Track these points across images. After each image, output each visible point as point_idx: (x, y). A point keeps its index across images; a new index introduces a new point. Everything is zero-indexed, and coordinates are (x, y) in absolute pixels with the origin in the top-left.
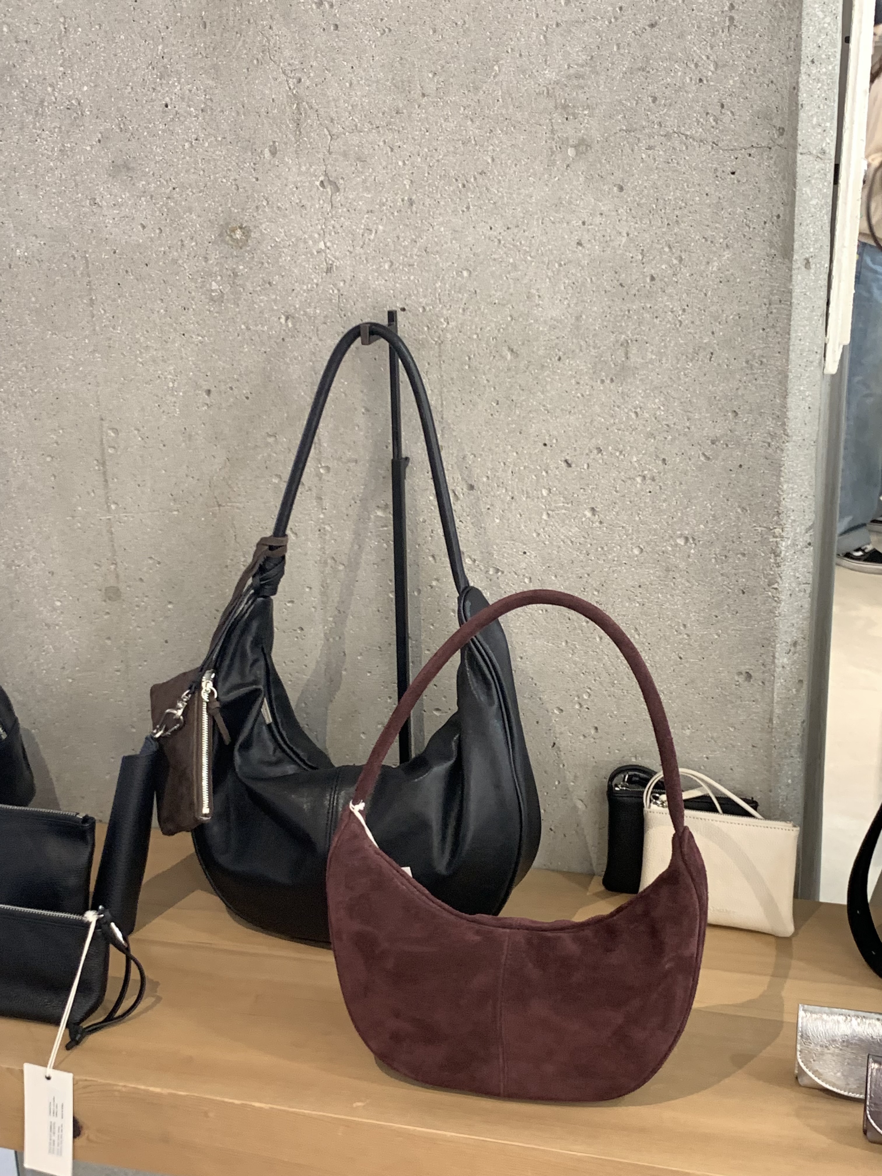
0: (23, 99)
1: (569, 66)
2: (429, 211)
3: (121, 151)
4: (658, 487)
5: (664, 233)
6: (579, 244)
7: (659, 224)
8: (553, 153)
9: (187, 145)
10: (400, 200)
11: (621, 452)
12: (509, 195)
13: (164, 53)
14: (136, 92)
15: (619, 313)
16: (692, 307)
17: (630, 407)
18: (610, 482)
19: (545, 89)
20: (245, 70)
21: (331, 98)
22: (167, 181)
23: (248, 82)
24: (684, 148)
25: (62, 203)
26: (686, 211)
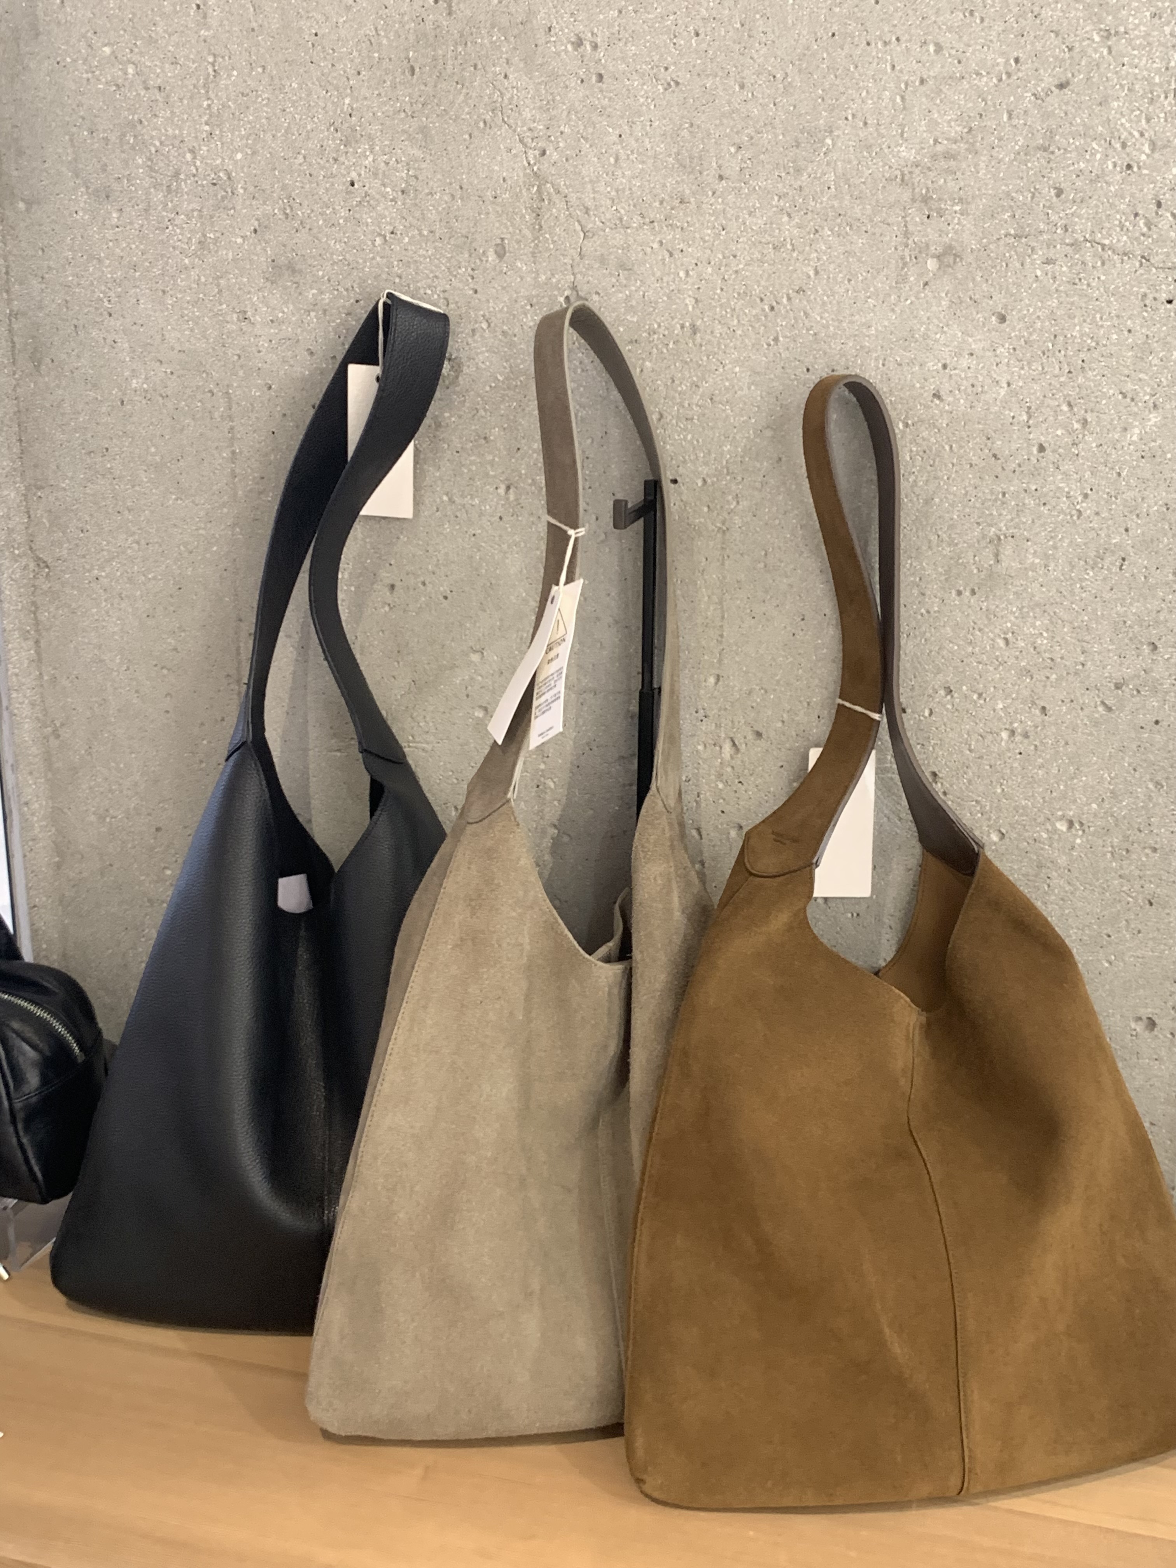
0: (151, 168)
1: (936, 141)
2: (719, 344)
3: (284, 246)
4: (1032, 748)
5: (1062, 384)
6: (937, 396)
7: (1057, 371)
8: (905, 264)
9: (379, 241)
10: (678, 326)
11: (980, 695)
12: (836, 324)
13: (352, 109)
14: (310, 164)
15: (989, 497)
16: (1097, 492)
17: (997, 631)
18: (961, 736)
19: (898, 173)
20: (467, 137)
21: (587, 179)
22: (347, 290)
23: (469, 154)
24: (1099, 264)
25: (198, 317)
26: (1096, 355)
